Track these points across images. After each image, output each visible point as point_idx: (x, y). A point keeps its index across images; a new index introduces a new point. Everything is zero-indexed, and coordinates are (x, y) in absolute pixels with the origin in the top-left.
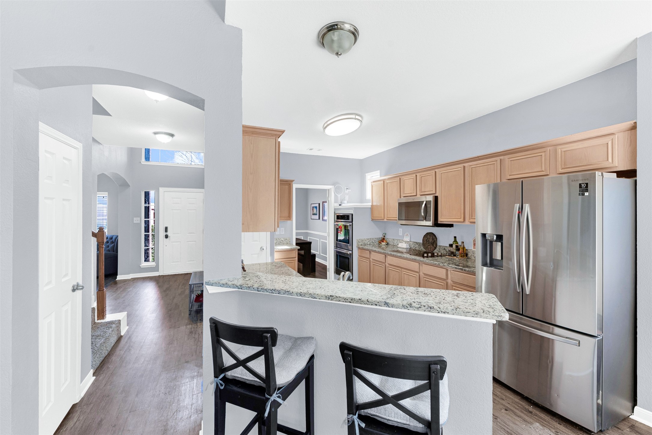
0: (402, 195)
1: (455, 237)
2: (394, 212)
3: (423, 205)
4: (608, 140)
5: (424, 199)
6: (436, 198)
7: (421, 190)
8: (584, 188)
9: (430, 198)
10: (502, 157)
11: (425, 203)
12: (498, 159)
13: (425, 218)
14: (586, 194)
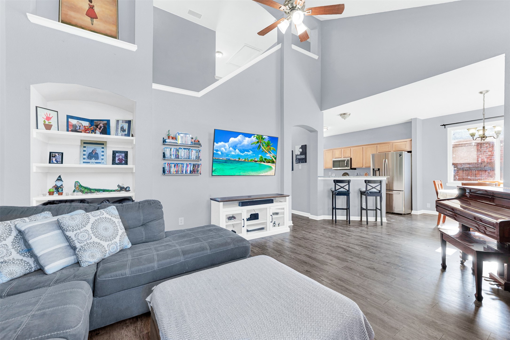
0: (334, 157)
1: (357, 173)
2: (330, 165)
3: (346, 162)
4: (405, 143)
5: (346, 159)
6: (351, 159)
7: (343, 155)
8: (400, 155)
9: (349, 159)
10: (376, 145)
11: (346, 160)
12: (375, 145)
13: (347, 166)
14: (401, 157)
